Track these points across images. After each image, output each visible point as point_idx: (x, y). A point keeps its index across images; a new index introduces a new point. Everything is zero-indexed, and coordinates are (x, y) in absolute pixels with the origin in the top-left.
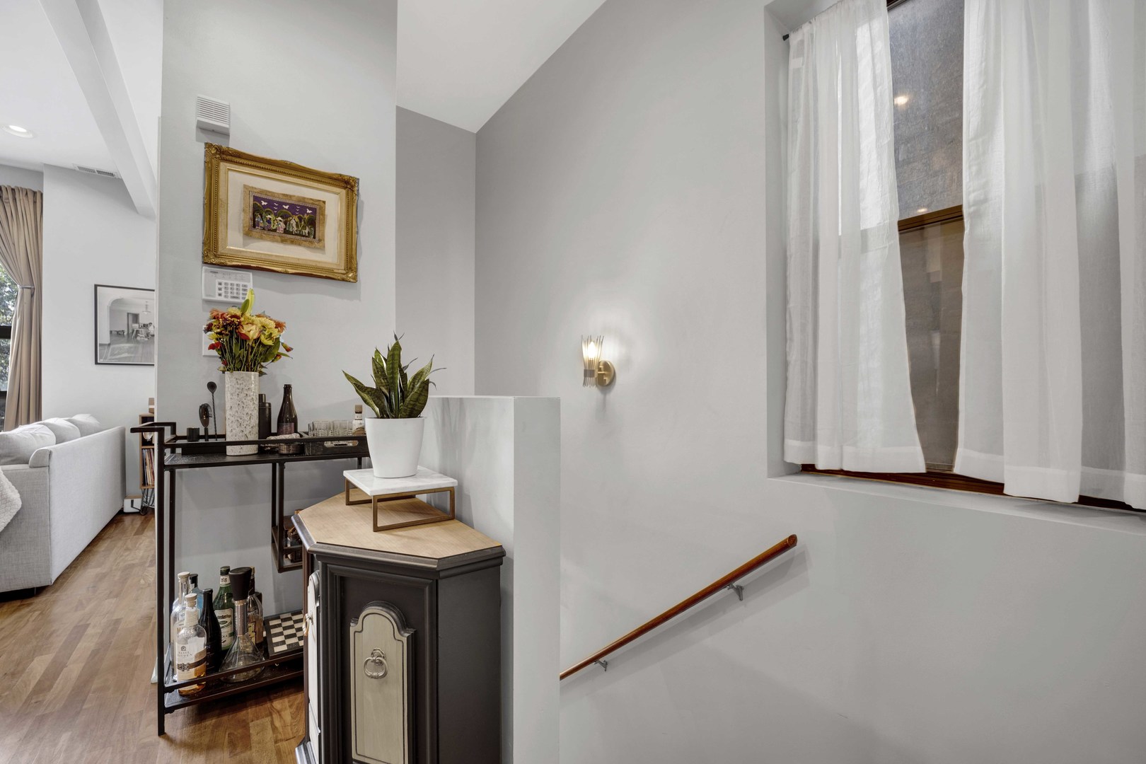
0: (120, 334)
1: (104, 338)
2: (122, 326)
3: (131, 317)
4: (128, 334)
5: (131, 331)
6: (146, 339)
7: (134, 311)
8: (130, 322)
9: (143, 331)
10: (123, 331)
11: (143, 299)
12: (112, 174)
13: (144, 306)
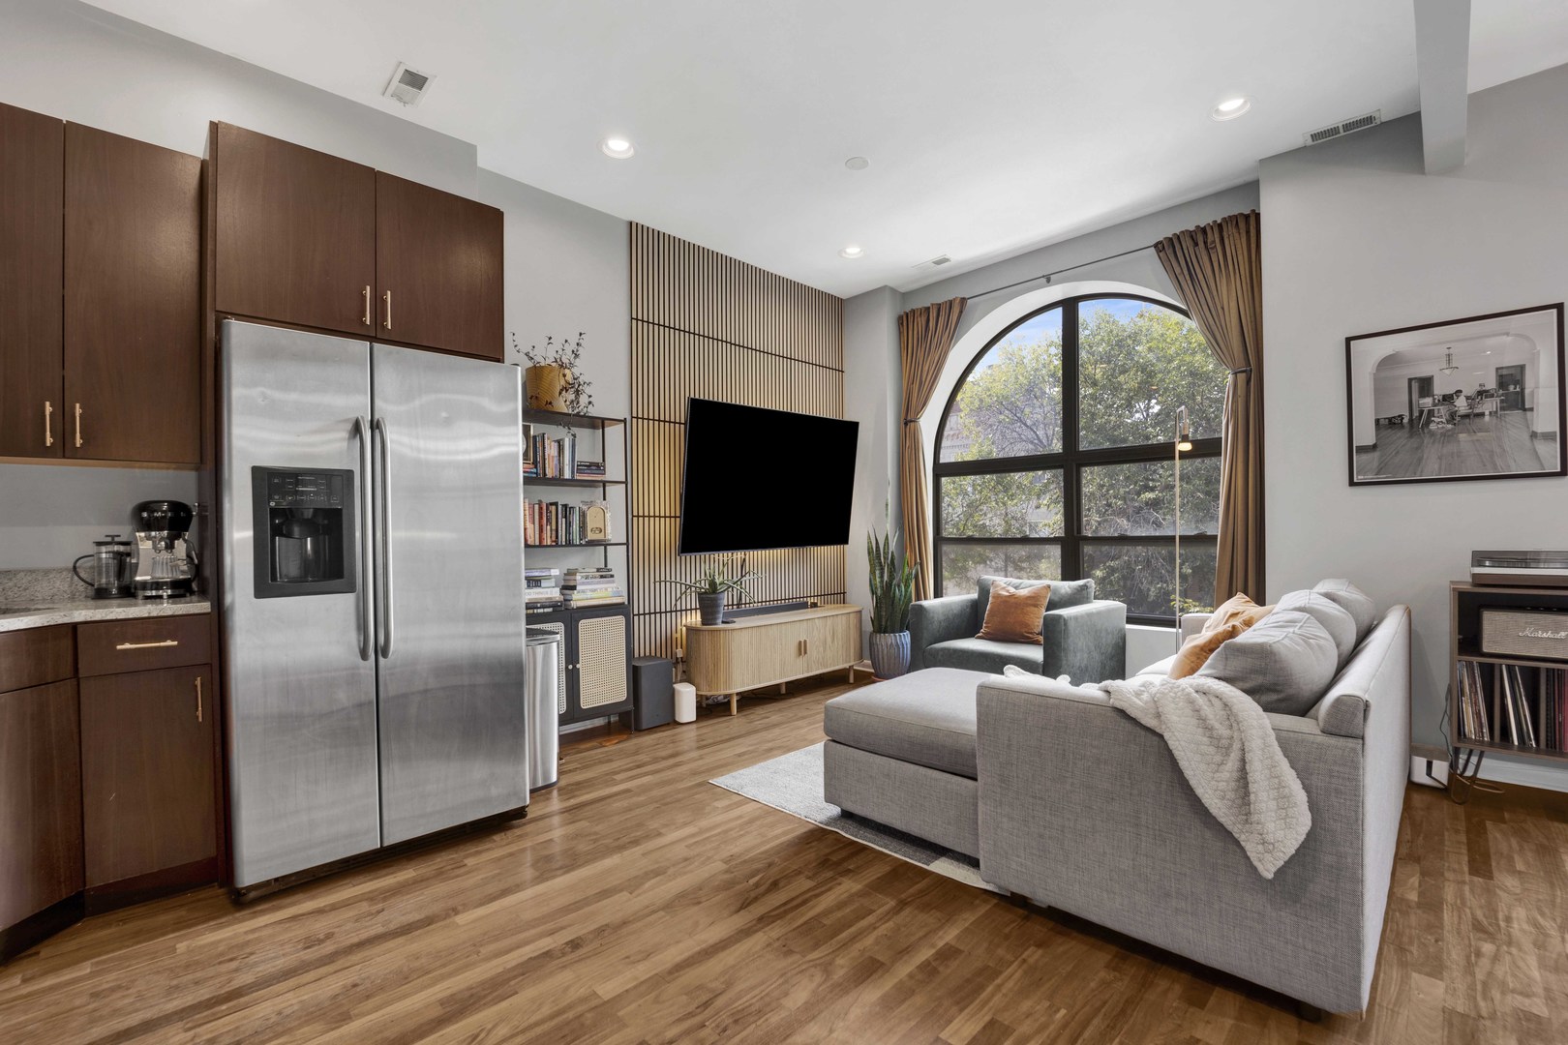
0: (1393, 423)
1: (1366, 435)
2: (1399, 407)
3: (1415, 386)
4: (1411, 420)
5: (1416, 414)
6: (1450, 426)
7: (1423, 372)
8: (1415, 396)
9: (1443, 410)
10: (1401, 417)
11: (1441, 343)
12: (1369, 119)
13: (1445, 359)
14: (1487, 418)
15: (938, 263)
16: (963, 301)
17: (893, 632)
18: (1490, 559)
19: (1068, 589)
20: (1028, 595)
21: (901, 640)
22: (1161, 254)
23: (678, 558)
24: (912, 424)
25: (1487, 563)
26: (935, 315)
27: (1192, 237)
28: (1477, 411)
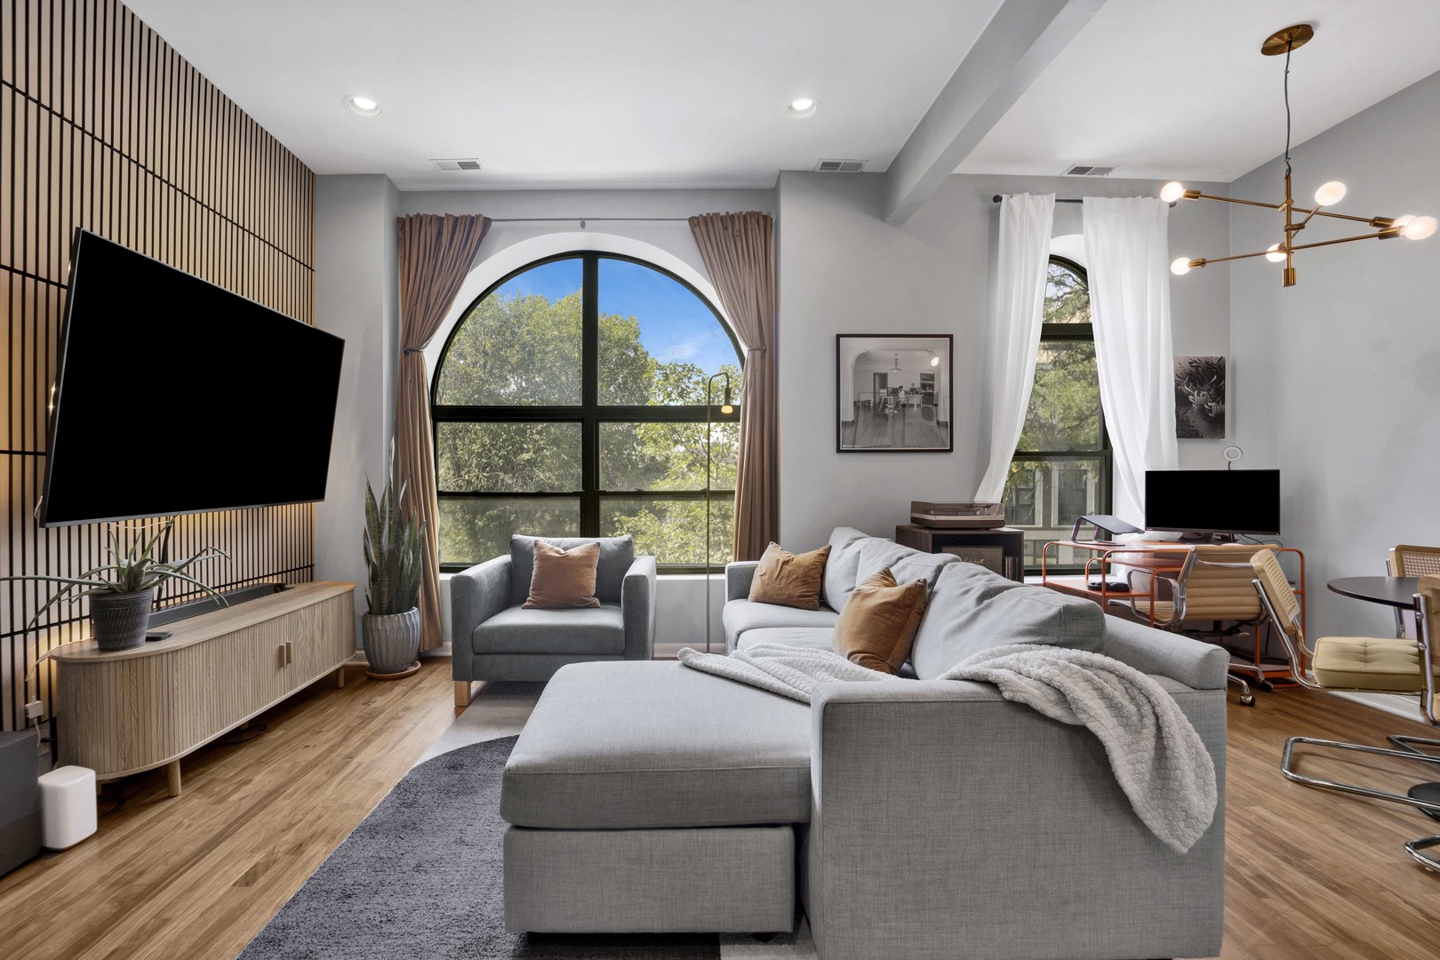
0: (864, 406)
1: (848, 414)
2: (868, 394)
3: (877, 379)
4: (875, 404)
5: (877, 401)
6: (896, 412)
7: (881, 369)
8: (877, 386)
10: (869, 402)
11: (891, 350)
12: (859, 165)
13: (894, 362)
14: (915, 408)
15: (465, 165)
16: (487, 221)
17: (400, 611)
18: (934, 510)
19: (614, 547)
20: (581, 555)
21: (411, 620)
22: (696, 229)
23: (41, 532)
24: (415, 354)
25: (932, 512)
26: (450, 229)
27: (722, 221)
28: (910, 403)
